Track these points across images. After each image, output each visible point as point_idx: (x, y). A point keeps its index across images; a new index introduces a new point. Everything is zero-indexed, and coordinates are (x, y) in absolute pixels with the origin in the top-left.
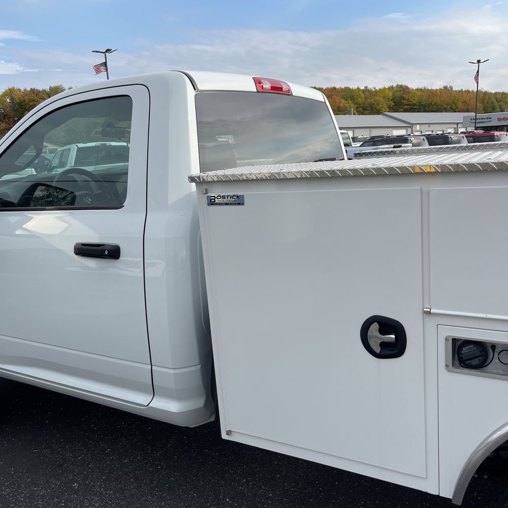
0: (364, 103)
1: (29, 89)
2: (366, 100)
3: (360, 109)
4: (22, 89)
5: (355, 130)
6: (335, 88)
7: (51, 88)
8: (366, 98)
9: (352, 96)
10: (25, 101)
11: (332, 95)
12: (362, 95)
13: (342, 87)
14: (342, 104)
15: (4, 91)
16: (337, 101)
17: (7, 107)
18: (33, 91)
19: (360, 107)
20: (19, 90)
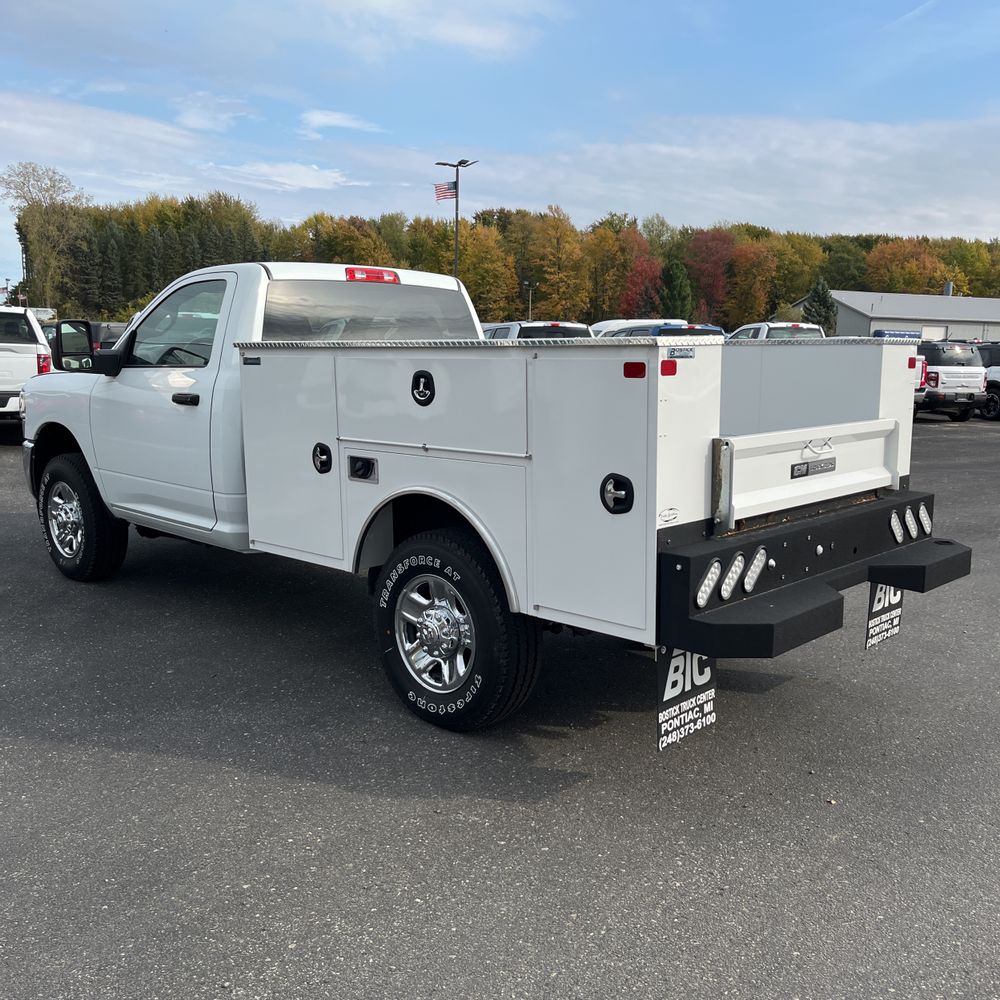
0: (988, 273)
1: (347, 217)
2: (993, 265)
3: (978, 284)
4: (337, 218)
5: (950, 327)
6: (926, 240)
7: (383, 218)
8: (994, 264)
9: (963, 257)
10: (337, 238)
11: (920, 254)
12: (986, 256)
13: (944, 238)
14: (939, 273)
15: (306, 219)
16: (928, 265)
17: (306, 248)
18: (353, 221)
19: (978, 280)
20: (332, 218)
